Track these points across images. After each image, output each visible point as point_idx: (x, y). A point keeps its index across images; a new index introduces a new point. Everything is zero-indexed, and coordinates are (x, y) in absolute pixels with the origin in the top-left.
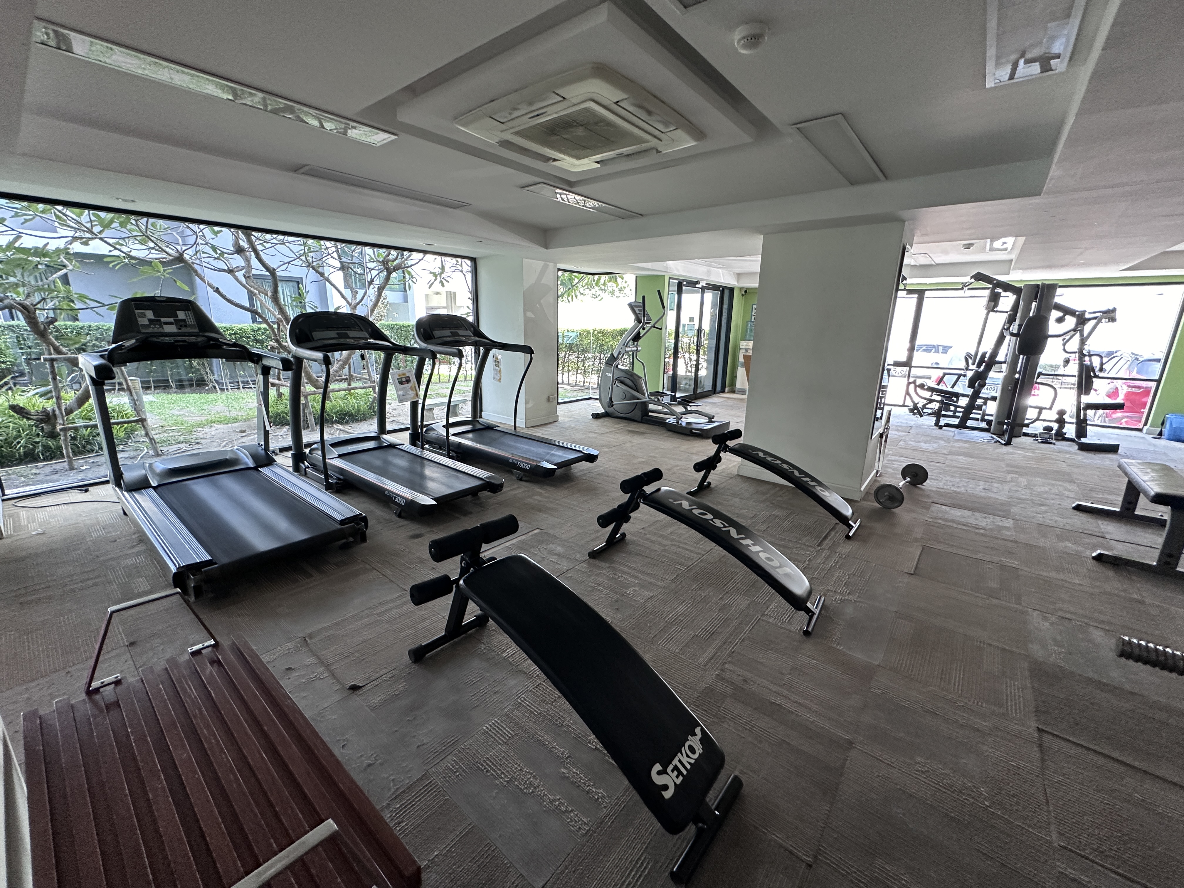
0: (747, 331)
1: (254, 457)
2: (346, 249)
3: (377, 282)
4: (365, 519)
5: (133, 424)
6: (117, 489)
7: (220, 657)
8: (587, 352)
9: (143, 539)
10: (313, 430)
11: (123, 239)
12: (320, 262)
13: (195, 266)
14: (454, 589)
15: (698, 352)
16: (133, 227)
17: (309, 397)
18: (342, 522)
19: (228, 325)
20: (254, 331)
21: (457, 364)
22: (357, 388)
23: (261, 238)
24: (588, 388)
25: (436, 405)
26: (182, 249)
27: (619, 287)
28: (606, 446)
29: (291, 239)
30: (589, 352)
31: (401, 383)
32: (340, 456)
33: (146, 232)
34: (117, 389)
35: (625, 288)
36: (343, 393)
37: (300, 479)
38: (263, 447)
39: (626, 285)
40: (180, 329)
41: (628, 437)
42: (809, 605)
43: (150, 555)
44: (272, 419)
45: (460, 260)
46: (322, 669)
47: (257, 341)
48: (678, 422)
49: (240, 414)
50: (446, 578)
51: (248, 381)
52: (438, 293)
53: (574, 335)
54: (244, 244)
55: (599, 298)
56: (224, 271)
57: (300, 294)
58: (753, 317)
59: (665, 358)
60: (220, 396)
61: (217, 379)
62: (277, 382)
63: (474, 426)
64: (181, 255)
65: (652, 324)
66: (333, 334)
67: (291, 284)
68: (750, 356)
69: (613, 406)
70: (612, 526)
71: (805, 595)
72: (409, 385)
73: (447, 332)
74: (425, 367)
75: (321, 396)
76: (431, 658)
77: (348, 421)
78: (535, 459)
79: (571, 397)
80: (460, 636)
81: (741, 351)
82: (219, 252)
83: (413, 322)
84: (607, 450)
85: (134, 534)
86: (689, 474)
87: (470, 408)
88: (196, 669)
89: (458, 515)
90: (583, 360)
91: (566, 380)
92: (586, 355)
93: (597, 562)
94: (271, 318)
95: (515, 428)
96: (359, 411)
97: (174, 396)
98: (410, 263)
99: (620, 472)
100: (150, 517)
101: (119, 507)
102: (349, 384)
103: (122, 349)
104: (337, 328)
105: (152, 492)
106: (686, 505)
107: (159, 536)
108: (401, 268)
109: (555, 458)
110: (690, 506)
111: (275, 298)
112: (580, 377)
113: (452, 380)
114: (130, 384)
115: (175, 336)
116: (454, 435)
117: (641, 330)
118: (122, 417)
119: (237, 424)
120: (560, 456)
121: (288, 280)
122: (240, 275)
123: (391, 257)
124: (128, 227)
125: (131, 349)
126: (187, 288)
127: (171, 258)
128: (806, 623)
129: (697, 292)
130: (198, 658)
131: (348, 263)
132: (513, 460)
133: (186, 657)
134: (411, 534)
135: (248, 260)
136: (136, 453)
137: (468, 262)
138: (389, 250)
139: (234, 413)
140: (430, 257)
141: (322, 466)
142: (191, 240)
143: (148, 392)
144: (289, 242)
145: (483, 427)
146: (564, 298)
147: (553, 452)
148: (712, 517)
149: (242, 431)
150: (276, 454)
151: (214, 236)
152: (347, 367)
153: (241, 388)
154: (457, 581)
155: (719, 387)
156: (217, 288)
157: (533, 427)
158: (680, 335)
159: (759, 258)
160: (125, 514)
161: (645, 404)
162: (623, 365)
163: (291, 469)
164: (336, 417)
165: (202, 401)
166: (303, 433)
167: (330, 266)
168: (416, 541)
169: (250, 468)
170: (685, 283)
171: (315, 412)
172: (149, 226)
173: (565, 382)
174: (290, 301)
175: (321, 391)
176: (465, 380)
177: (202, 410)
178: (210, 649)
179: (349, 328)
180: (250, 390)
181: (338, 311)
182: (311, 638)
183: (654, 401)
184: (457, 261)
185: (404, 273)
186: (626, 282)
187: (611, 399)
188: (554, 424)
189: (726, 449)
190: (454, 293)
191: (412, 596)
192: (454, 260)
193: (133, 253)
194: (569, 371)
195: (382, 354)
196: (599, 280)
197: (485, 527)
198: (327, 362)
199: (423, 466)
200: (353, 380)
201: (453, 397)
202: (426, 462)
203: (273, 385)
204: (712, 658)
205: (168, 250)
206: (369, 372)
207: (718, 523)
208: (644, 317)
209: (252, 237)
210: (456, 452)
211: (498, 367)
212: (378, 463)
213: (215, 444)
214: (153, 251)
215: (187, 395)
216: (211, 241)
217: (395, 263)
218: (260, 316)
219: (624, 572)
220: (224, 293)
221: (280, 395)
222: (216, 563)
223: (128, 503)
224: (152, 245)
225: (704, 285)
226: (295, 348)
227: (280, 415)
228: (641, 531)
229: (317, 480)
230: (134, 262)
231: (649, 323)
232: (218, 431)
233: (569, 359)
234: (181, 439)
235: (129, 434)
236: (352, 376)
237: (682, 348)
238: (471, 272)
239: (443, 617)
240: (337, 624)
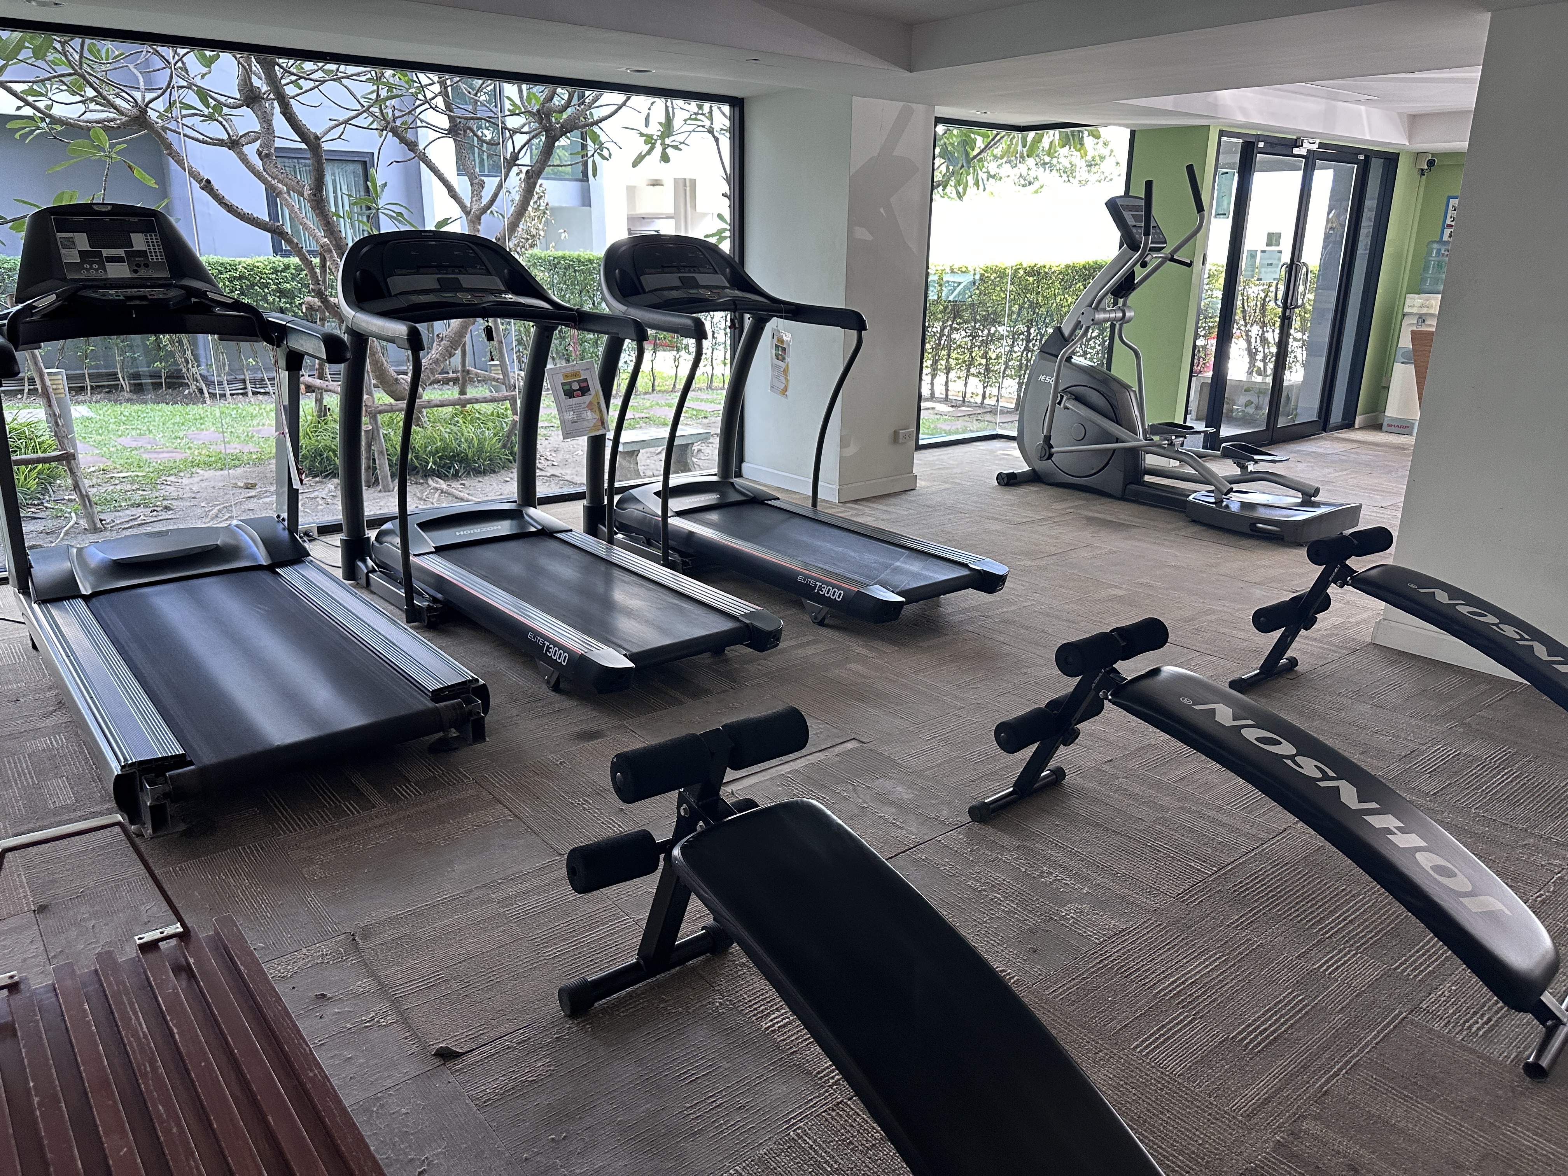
0: (1426, 268)
1: (269, 544)
2: (463, 86)
3: (525, 159)
4: (483, 692)
5: (54, 464)
6: (21, 595)
7: (191, 960)
8: (996, 322)
9: (64, 702)
10: (386, 489)
11: (42, 81)
12: (409, 119)
13: (170, 136)
14: (662, 863)
15: (1286, 322)
16: (58, 55)
17: (379, 417)
18: (438, 695)
19: (226, 260)
20: (276, 271)
21: (693, 349)
22: (477, 401)
23: (293, 70)
24: (993, 411)
25: (644, 443)
26: (144, 99)
27: (1089, 158)
28: (1029, 554)
29: (351, 69)
30: (1001, 324)
31: (569, 394)
32: (439, 550)
33: (81, 68)
34: (26, 391)
35: (1102, 158)
36: (450, 409)
37: (355, 595)
38: (286, 523)
39: (1105, 152)
40: (136, 271)
41: (1086, 535)
42: (1547, 998)
43: (77, 734)
44: (307, 463)
45: (707, 106)
46: (384, 1006)
47: (282, 293)
48: (1219, 502)
49: (246, 450)
50: (645, 838)
51: (263, 380)
52: (656, 183)
53: (966, 279)
54: (259, 83)
55: (1036, 185)
56: (221, 143)
57: (367, 189)
58: (1447, 231)
59: (1196, 337)
60: (209, 410)
61: (204, 372)
62: (318, 382)
63: (723, 495)
64: (143, 112)
65: (1167, 251)
66: (429, 281)
67: (350, 167)
68: (1432, 333)
69: (1050, 456)
70: (1029, 751)
71: (1538, 972)
72: (587, 399)
73: (672, 279)
74: (624, 357)
75: (402, 415)
76: (604, 1010)
77: (457, 471)
78: (856, 577)
79: (949, 433)
80: (669, 969)
81: (1406, 322)
82: (212, 103)
83: (600, 252)
84: (1029, 563)
85: (50, 689)
86: (1240, 635)
87: (717, 452)
88: (148, 979)
89: (678, 695)
90: (986, 343)
91: (939, 391)
92: (993, 330)
93: (989, 832)
94: (308, 244)
95: (814, 504)
96: (481, 450)
97: (128, 409)
98: (597, 113)
99: (1058, 618)
100: (76, 659)
101: (23, 632)
102: (463, 392)
103: (32, 315)
104: (440, 268)
105: (80, 604)
106: (1224, 715)
107: (91, 697)
108: (577, 129)
109: (903, 577)
110: (1235, 719)
111: (318, 202)
112: (975, 385)
113: (680, 386)
114: (48, 383)
115: (126, 287)
116: (680, 514)
117: (1137, 268)
118: (35, 451)
119: (240, 470)
120: (914, 575)
121: (343, 158)
122: (251, 150)
123: (556, 101)
124: (50, 57)
125: (51, 314)
126: (152, 183)
127: (124, 119)
128: (1536, 1044)
129: (1294, 168)
130: (152, 956)
131: (467, 119)
132: (806, 576)
133: (132, 952)
134: (577, 729)
135: (266, 120)
136: (57, 523)
137: (726, 109)
138: (552, 87)
139: (234, 448)
140: (639, 101)
141: (400, 567)
142: (162, 80)
143: (81, 398)
144: (348, 77)
145: (742, 498)
146: (949, 189)
147: (898, 564)
148: (1294, 751)
149: (249, 487)
150: (313, 539)
151: (206, 70)
152: (459, 352)
153: (250, 394)
154: (668, 847)
155: (1337, 414)
156: (208, 181)
157: (856, 501)
158: (1241, 278)
159: (1476, 73)
160: (34, 647)
161: (1134, 454)
162: (1085, 353)
163: (339, 574)
164: (434, 463)
165: (178, 419)
166: (365, 497)
167: (429, 126)
168: (588, 745)
169: (259, 568)
170: (1261, 145)
171: (391, 450)
172: (86, 54)
173: (937, 395)
174: (347, 208)
175: (403, 404)
176: (710, 387)
177: (176, 438)
178: (173, 942)
179: (462, 266)
180: (266, 397)
181: (445, 229)
182: (365, 938)
183: (1160, 446)
184: (700, 107)
185: (583, 138)
186: (1105, 144)
187: (1047, 439)
188: (904, 497)
189: (1346, 577)
190: (693, 182)
191: (572, 872)
192: (693, 106)
193: (57, 111)
194: (948, 370)
195: (532, 328)
196: (1037, 141)
197: (732, 730)
198: (415, 343)
199: (609, 581)
200: (471, 381)
201: (679, 427)
202: (617, 573)
203: (310, 389)
204: (1268, 1100)
205: (118, 102)
206: (503, 365)
207: (1309, 767)
208: (1147, 233)
209: (277, 68)
210: (681, 554)
211: (783, 360)
212: (516, 569)
213: (199, 511)
214: (92, 106)
215: (150, 406)
216: (198, 81)
217: (565, 115)
218: (289, 241)
219: (1056, 864)
220: (222, 192)
221: (323, 411)
222: (191, 763)
223: (40, 626)
224: (90, 93)
225: (1314, 147)
226: (353, 313)
227: (321, 455)
228: (1106, 767)
229: (388, 598)
230: (59, 128)
231: (1159, 250)
232: (203, 485)
233: (950, 340)
234: (137, 498)
235: (46, 483)
236: (468, 372)
237: (1244, 311)
238: (732, 130)
239: (637, 922)
240: (418, 914)
